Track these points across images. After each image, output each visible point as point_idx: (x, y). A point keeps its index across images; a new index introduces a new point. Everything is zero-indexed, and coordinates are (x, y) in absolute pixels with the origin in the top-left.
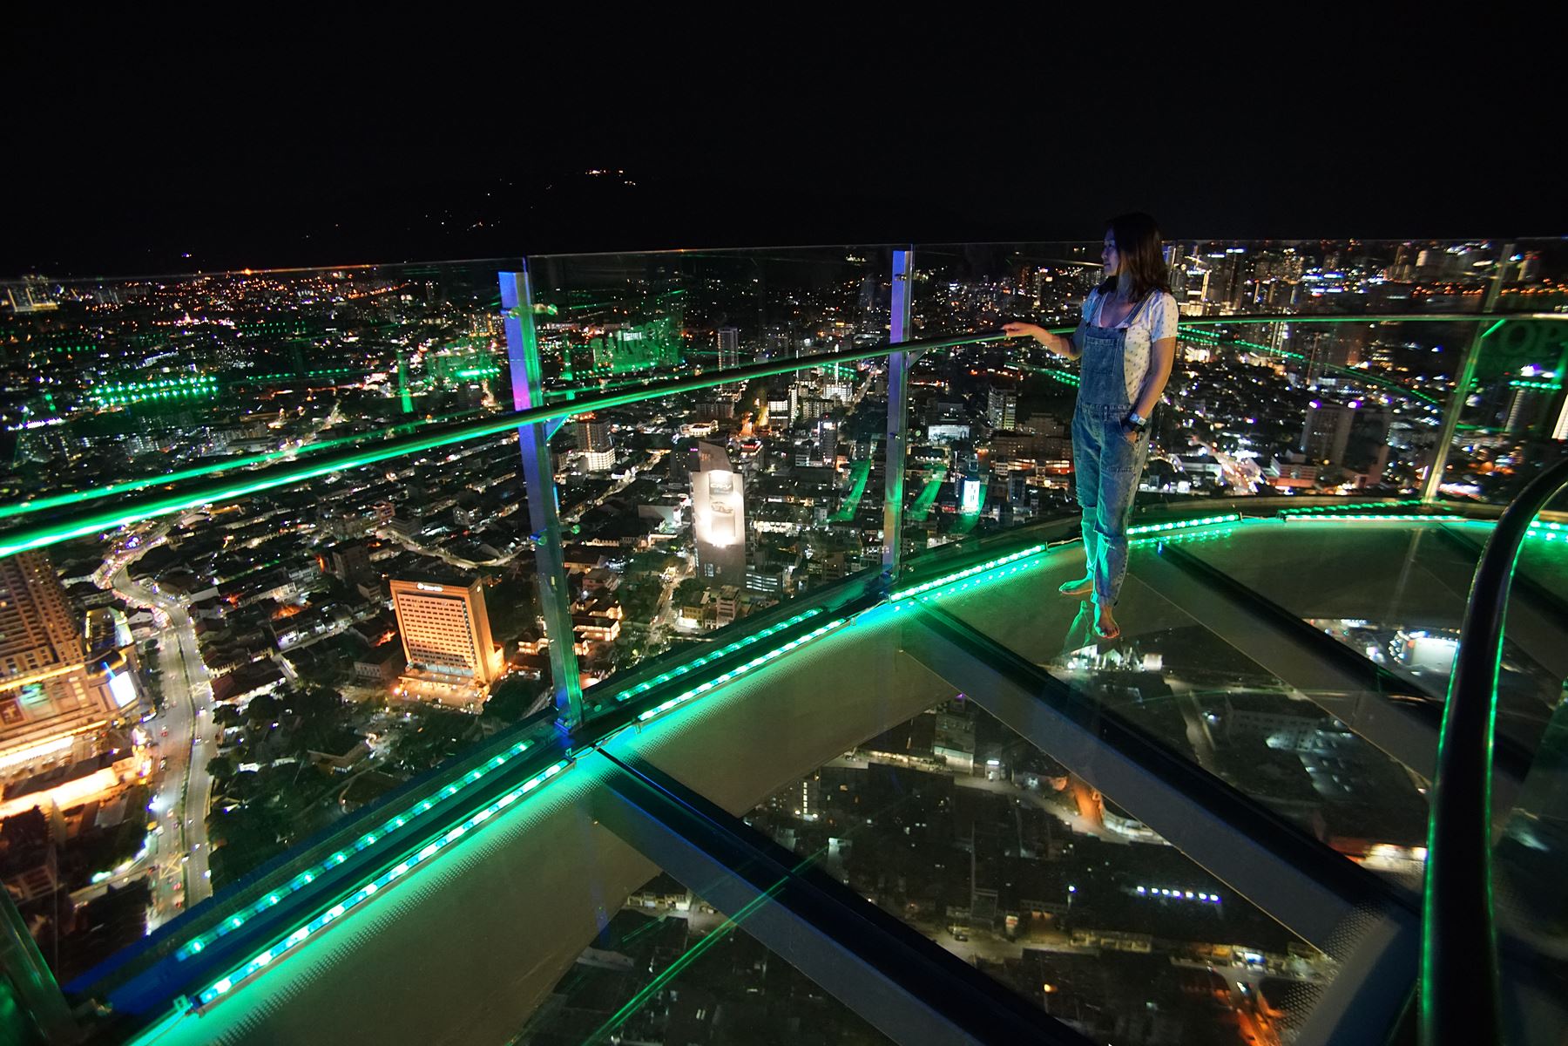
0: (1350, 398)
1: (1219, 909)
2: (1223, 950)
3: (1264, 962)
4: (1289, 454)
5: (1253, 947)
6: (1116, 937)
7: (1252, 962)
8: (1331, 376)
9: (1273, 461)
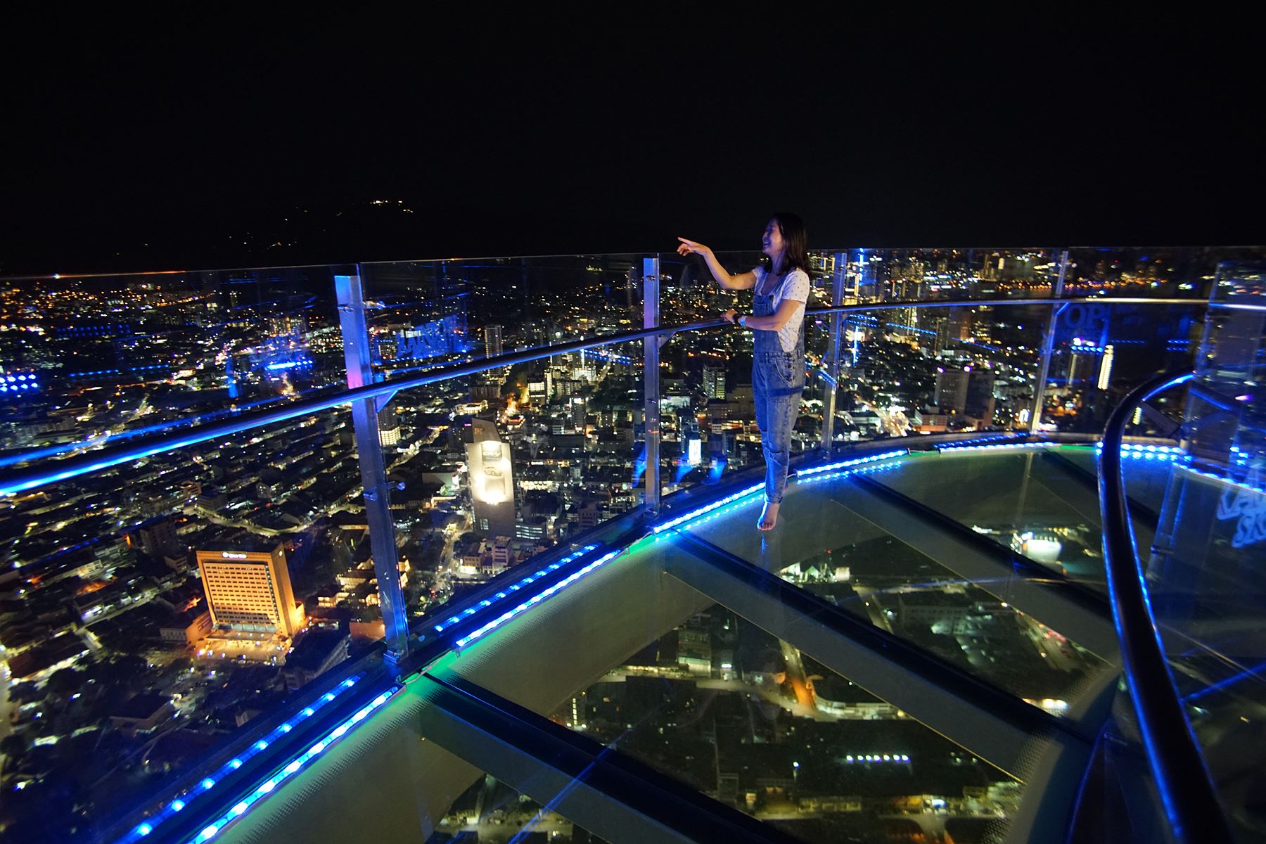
0: (965, 364)
1: (910, 767)
2: (915, 800)
3: (947, 806)
4: (928, 407)
5: (938, 794)
6: (834, 802)
7: (937, 807)
8: (950, 348)
9: (917, 413)
